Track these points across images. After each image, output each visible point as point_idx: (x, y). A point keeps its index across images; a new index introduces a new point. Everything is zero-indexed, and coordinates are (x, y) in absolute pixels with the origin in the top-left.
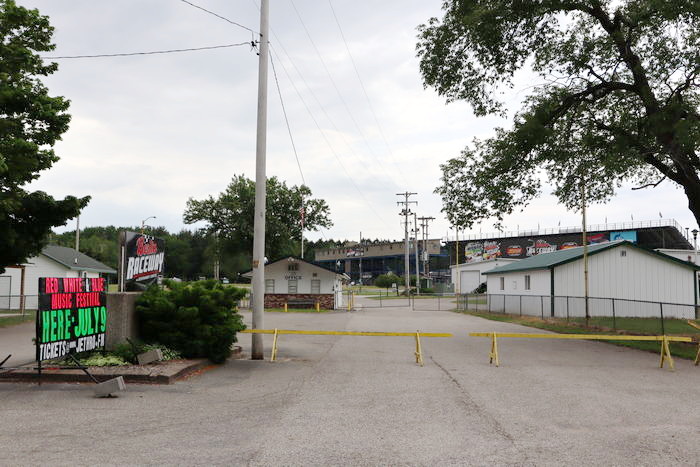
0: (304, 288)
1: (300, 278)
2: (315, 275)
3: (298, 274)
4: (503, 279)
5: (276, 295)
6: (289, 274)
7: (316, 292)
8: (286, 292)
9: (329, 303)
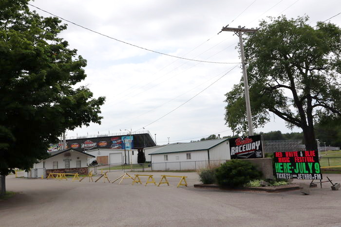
0: (73, 165)
1: (71, 160)
2: (78, 158)
3: (70, 158)
4: (167, 156)
5: (59, 170)
6: (65, 158)
7: (78, 167)
8: (64, 168)
9: (85, 172)
